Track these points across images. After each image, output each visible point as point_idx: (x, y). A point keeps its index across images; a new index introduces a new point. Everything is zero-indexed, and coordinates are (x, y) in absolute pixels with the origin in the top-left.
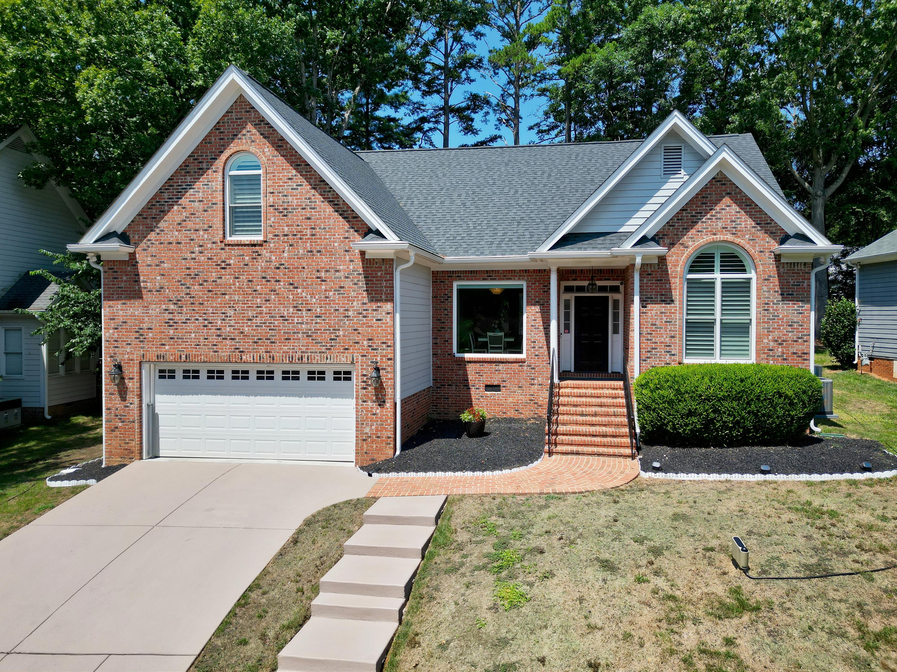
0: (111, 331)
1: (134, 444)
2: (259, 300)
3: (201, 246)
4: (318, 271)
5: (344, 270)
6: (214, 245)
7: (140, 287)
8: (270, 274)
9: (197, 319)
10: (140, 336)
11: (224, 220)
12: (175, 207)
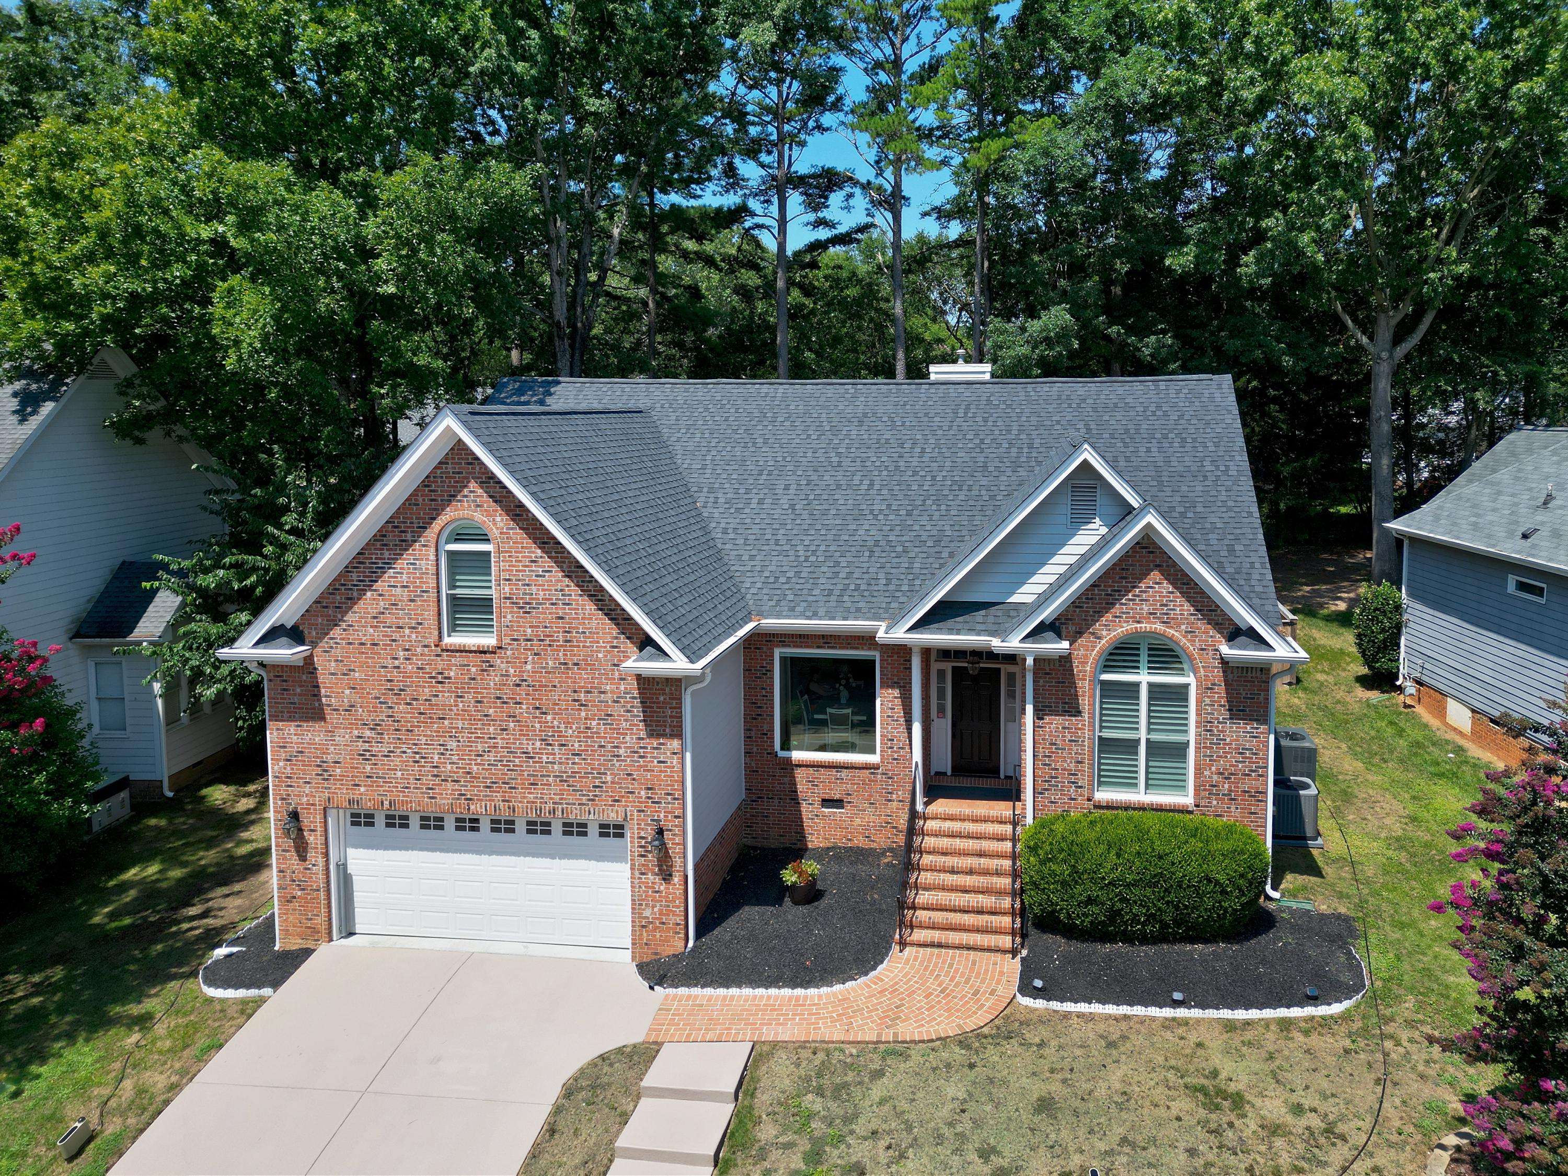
0: (281, 764)
1: (321, 920)
2: (492, 729)
3: (408, 650)
4: (575, 692)
5: (612, 692)
6: (426, 649)
7: (321, 704)
8: (507, 693)
9: (404, 752)
10: (324, 770)
11: (439, 614)
12: (369, 594)
